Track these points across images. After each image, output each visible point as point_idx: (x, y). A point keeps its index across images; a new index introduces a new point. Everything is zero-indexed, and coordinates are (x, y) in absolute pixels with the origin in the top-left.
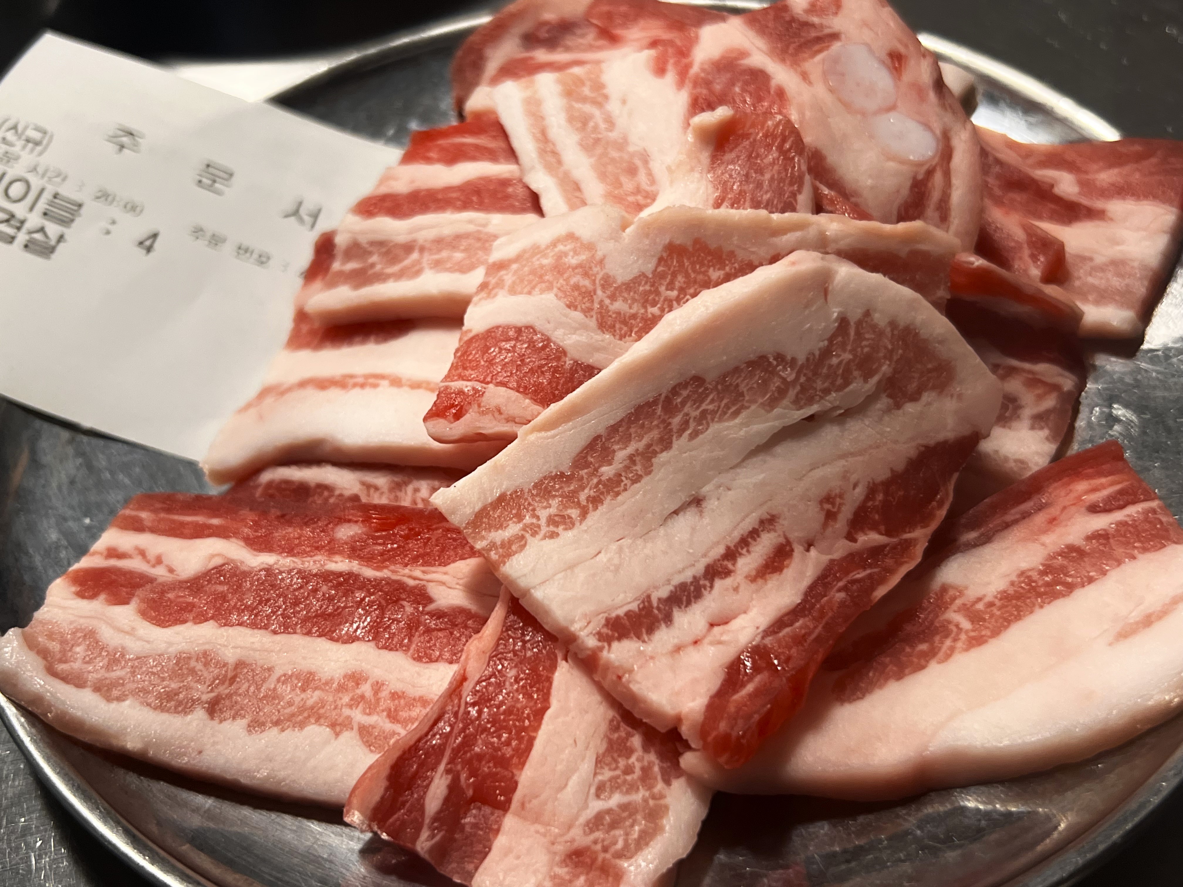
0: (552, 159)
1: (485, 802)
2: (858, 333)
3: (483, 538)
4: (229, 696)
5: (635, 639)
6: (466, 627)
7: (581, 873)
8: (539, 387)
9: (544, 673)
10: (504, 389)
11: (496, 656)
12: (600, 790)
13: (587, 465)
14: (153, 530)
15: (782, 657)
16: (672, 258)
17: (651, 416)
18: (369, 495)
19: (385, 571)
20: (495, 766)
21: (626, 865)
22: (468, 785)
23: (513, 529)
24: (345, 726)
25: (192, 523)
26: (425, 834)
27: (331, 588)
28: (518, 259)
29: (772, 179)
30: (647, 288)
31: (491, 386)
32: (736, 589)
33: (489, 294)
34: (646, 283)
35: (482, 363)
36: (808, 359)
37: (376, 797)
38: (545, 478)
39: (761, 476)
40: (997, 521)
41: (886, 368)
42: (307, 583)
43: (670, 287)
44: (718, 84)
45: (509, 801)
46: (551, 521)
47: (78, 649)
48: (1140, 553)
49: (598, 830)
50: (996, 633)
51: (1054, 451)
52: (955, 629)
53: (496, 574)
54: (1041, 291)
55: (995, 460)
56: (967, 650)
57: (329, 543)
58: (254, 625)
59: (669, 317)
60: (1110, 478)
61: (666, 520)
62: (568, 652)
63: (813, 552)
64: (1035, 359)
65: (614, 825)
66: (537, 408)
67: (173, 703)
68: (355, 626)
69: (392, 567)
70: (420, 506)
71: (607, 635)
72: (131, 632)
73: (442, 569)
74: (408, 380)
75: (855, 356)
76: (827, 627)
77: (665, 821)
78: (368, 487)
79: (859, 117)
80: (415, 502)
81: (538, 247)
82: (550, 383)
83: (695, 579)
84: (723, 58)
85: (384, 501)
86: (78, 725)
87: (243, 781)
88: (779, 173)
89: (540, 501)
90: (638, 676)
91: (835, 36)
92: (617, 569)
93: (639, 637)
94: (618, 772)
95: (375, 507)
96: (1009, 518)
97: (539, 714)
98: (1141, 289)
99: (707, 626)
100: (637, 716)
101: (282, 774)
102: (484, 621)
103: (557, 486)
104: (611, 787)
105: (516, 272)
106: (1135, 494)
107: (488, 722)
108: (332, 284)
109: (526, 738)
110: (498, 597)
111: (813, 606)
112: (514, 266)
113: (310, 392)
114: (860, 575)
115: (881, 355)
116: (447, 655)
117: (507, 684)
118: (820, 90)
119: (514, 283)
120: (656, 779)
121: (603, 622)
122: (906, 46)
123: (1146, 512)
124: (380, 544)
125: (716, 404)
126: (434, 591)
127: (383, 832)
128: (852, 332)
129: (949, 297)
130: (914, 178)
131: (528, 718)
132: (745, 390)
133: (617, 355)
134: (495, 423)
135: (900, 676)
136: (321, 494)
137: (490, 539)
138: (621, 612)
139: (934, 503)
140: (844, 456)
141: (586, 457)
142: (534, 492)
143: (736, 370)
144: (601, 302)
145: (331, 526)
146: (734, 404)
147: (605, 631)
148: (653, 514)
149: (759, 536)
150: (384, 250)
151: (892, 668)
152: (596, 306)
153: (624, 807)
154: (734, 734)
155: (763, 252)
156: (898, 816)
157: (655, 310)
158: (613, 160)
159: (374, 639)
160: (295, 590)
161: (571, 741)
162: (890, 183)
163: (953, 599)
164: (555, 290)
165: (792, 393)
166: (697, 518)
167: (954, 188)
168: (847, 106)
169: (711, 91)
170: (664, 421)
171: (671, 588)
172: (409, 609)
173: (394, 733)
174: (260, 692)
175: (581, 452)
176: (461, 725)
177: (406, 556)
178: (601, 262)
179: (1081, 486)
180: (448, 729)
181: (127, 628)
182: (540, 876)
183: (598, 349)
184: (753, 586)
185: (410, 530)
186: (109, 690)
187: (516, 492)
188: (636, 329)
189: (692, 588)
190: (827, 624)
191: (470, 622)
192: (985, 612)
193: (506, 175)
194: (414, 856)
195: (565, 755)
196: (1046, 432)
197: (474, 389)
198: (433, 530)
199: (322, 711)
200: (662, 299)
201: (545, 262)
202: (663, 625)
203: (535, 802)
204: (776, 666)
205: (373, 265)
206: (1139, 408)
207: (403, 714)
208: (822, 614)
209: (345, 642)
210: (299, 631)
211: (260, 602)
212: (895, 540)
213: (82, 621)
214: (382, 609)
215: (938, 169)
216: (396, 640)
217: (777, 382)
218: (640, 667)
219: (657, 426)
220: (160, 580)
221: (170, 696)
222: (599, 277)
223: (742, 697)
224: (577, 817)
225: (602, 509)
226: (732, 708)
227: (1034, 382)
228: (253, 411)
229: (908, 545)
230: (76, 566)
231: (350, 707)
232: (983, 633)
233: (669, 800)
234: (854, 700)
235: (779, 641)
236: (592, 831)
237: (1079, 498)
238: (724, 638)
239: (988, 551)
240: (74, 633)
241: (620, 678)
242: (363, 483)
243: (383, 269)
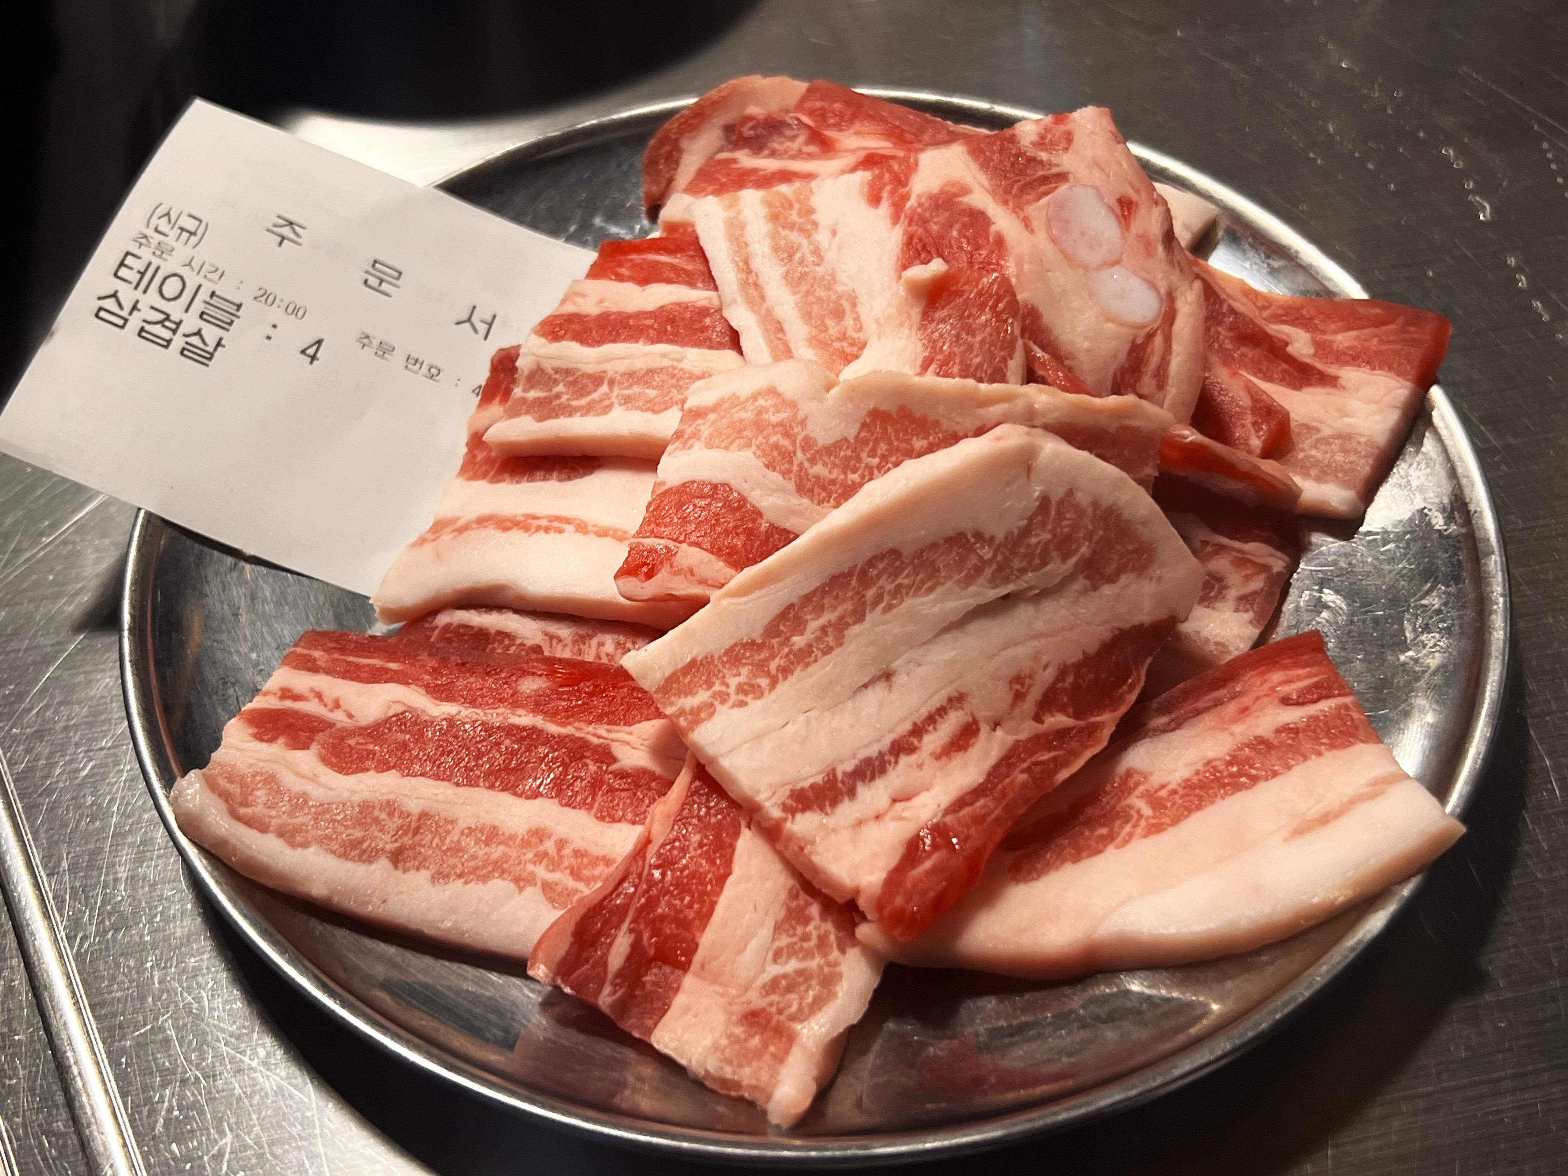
0: (752, 291)
1: (665, 961)
2: (1059, 513)
3: (672, 704)
4: (413, 847)
5: (818, 811)
6: (649, 789)
7: (756, 1033)
8: (732, 549)
9: (728, 840)
10: (697, 550)
11: (680, 820)
12: (777, 956)
13: (779, 634)
14: (328, 672)
15: (962, 837)
16: (875, 425)
17: (845, 586)
18: (551, 647)
19: (569, 728)
20: (677, 928)
21: (799, 1027)
22: (650, 945)
23: (702, 696)
24: (528, 882)
25: (369, 665)
26: (607, 990)
27: (514, 742)
28: (715, 408)
29: (983, 342)
30: (849, 453)
31: (684, 545)
32: (920, 766)
33: (685, 444)
34: (847, 448)
35: (676, 520)
36: (1006, 538)
37: (561, 952)
38: (736, 645)
39: (953, 653)
40: (1188, 707)
41: (1085, 550)
42: (490, 736)
43: (872, 454)
44: (935, 223)
45: (689, 962)
46: (741, 689)
47: (258, 793)
48: (1327, 750)
49: (774, 993)
50: (1175, 821)
51: (1256, 636)
52: (1135, 816)
53: (684, 740)
54: (1257, 468)
55: (1195, 642)
56: (1145, 837)
57: (512, 695)
58: (437, 777)
59: (869, 486)
60: (1307, 670)
61: (855, 693)
62: (751, 820)
63: (999, 732)
64: (1244, 539)
65: (790, 989)
66: (730, 571)
67: (357, 852)
68: (538, 782)
69: (576, 724)
70: (604, 660)
71: (791, 806)
72: (313, 779)
73: (627, 728)
74: (594, 526)
75: (1054, 536)
76: (1008, 808)
77: (838, 988)
78: (552, 637)
79: (1081, 271)
80: (598, 657)
81: (738, 398)
82: (744, 545)
83: (881, 754)
84: (942, 192)
85: (567, 654)
86: (265, 870)
87: (426, 931)
88: (991, 335)
89: (730, 669)
90: (820, 847)
91: (1062, 177)
92: (804, 741)
93: (822, 809)
94: (795, 939)
95: (560, 661)
96: (1200, 705)
97: (721, 879)
98: (1364, 468)
99: (889, 801)
100: (817, 886)
101: (465, 926)
102: (670, 784)
103: (748, 654)
104: (788, 953)
105: (713, 423)
106: (1330, 688)
107: (671, 885)
108: (513, 413)
109: (707, 903)
110: (684, 760)
111: (996, 786)
112: (712, 416)
113: (491, 531)
114: (1045, 756)
115: (1081, 535)
116: (630, 816)
117: (691, 848)
118: (1041, 238)
119: (711, 435)
120: (831, 947)
121: (788, 793)
122: (1138, 191)
123: (1339, 708)
124: (564, 700)
125: (912, 579)
126: (618, 750)
127: (566, 986)
128: (1053, 512)
129: (1157, 475)
130: (1133, 342)
131: (710, 882)
132: (941, 566)
133: (814, 521)
134: (686, 584)
135: (1076, 858)
136: (501, 642)
137: (679, 705)
138: (806, 784)
139: (1125, 687)
140: (1037, 636)
141: (778, 626)
142: (725, 659)
143: (934, 546)
144: (801, 465)
145: (514, 678)
146: (929, 579)
147: (790, 802)
148: (843, 686)
149: (946, 713)
150: (571, 379)
151: (1070, 851)
152: (795, 468)
153: (800, 973)
154: (909, 909)
155: (969, 423)
156: (1064, 995)
157: (855, 477)
158: (819, 300)
159: (557, 796)
160: (477, 742)
161: (751, 907)
162: (1106, 347)
163: (1137, 784)
164: (754, 447)
165: (988, 572)
166: (886, 692)
167: (1174, 355)
168: (1068, 258)
169: (927, 232)
170: (858, 593)
171: (856, 762)
172: (593, 768)
173: (577, 891)
174: (443, 844)
175: (774, 620)
176: (645, 886)
177: (590, 713)
178: (803, 423)
179: (1277, 677)
180: (632, 890)
181: (310, 775)
182: (717, 1035)
183: (795, 513)
184: (938, 764)
185: (596, 686)
186: (292, 836)
187: (706, 658)
188: (834, 496)
189: (877, 763)
190: (1007, 805)
191: (653, 784)
192: (1167, 799)
193: (705, 303)
194: (594, 1011)
195: (745, 920)
196: (1250, 615)
197: (666, 547)
198: (619, 688)
199: (505, 866)
200: (863, 465)
201: (744, 415)
202: (846, 799)
203: (715, 963)
204: (954, 845)
205: (558, 396)
206: (1350, 594)
207: (586, 872)
208: (1003, 794)
209: (528, 798)
210: (482, 784)
211: (442, 754)
212: (1081, 723)
213: (261, 764)
214: (565, 766)
215: (1159, 332)
216: (579, 798)
217: (973, 560)
218: (822, 839)
219: (852, 598)
220: (339, 725)
221: (355, 844)
222: (799, 438)
223: (919, 874)
224: (754, 980)
225: (792, 679)
226: (908, 884)
227: (1242, 561)
228: (428, 548)
229: (1093, 730)
230: (248, 706)
231: (534, 863)
232: (1163, 820)
233: (844, 968)
234: (1030, 880)
235: (959, 821)
236: (768, 994)
237: (1273, 689)
238: (906, 814)
239: (1176, 737)
240: (254, 776)
241: (802, 849)
242: (546, 634)
243: (568, 400)
